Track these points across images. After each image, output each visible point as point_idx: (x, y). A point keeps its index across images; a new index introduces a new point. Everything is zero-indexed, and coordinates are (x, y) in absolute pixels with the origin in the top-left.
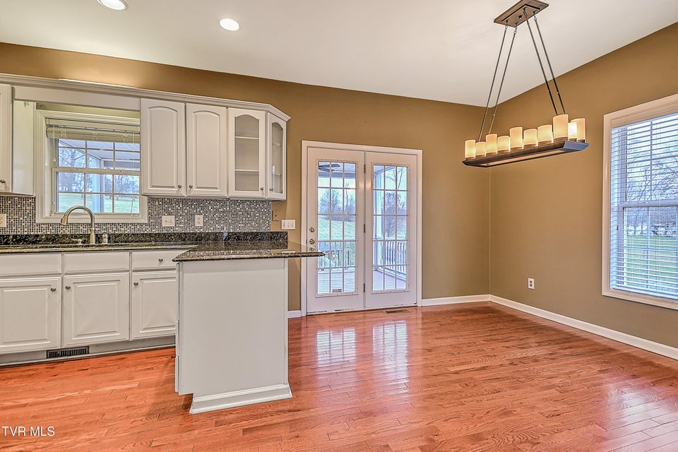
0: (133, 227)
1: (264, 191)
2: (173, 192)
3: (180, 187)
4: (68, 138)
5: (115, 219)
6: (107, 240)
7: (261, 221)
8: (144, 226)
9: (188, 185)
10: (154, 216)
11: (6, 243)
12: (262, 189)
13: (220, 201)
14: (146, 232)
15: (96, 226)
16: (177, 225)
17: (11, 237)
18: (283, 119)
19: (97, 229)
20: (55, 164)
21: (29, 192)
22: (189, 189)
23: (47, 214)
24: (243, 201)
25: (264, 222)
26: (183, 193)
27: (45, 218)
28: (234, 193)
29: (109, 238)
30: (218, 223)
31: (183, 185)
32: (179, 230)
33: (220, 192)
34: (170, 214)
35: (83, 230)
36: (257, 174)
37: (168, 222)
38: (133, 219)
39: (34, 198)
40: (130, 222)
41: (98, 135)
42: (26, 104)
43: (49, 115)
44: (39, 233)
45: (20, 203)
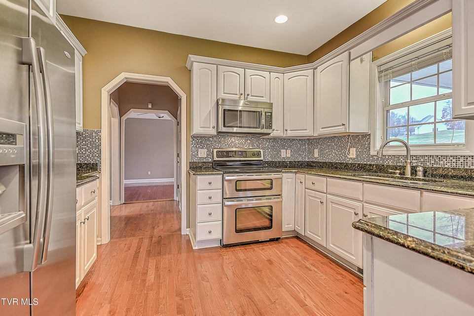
0: (454, 160)
4: (396, 77)
5: (433, 150)
6: (422, 173)
11: (354, 169)
15: (412, 158)
17: (357, 165)
19: (413, 161)
21: (365, 131)
29: (425, 172)
35: (401, 162)
38: (454, 150)
39: (370, 135)
40: (450, 154)
41: (418, 63)
42: (362, 61)
43: (379, 64)
44: (373, 163)
45: (362, 139)
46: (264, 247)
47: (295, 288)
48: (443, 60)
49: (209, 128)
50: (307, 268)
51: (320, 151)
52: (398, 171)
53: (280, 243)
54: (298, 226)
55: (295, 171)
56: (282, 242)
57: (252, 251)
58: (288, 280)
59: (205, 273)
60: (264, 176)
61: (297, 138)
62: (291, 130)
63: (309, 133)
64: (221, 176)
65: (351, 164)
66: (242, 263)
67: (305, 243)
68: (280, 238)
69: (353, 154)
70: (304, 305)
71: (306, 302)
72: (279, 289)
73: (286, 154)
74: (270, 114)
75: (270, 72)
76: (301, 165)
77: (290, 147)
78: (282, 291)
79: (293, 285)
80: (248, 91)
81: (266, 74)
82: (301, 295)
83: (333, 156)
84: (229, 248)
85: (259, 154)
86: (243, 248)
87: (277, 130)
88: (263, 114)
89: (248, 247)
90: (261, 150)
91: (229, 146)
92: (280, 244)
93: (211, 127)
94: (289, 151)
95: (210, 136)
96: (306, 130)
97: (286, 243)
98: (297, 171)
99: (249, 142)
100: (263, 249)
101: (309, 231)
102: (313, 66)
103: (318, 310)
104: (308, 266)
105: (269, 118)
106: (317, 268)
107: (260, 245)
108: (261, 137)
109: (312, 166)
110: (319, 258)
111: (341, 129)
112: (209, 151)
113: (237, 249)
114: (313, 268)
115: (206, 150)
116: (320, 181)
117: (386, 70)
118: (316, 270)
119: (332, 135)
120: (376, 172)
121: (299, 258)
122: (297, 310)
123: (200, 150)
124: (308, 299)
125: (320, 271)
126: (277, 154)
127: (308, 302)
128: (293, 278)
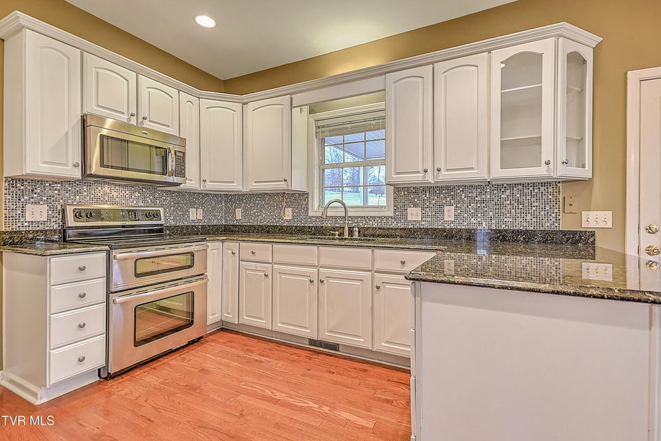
0: (379, 221)
1: (551, 166)
2: (417, 178)
3: (426, 171)
4: (330, 136)
5: (364, 212)
6: (357, 233)
7: (542, 213)
8: (390, 219)
9: (435, 169)
10: (400, 208)
11: (291, 233)
12: (547, 163)
13: (477, 187)
14: (391, 227)
15: (350, 219)
16: (424, 219)
17: (294, 228)
18: (586, 42)
19: (350, 222)
20: (322, 162)
21: (304, 189)
22: (436, 172)
23: (316, 208)
24: (512, 185)
25: (548, 215)
26: (430, 179)
27: (315, 212)
28: (499, 173)
29: (359, 232)
30: (474, 215)
31: (430, 168)
32: (425, 225)
33: (478, 173)
34: (416, 205)
35: (340, 223)
36: (538, 141)
37: (414, 215)
38: (380, 211)
39: (308, 194)
40: (377, 215)
41: (352, 127)
42: (301, 111)
43: (317, 118)
44: (311, 225)
45: (299, 199)
46: (183, 356)
47: (255, 388)
48: (371, 130)
49: (66, 165)
50: (257, 361)
51: (245, 211)
52: (337, 233)
53: (203, 344)
54: (228, 313)
55: (222, 238)
56: (207, 341)
57: (167, 368)
58: (243, 383)
59: (96, 431)
60: (182, 248)
61: (211, 192)
62: (211, 182)
63: (236, 186)
64: (104, 254)
65: (287, 227)
66: (160, 390)
67: (238, 333)
68: (202, 337)
69: (288, 215)
70: (276, 402)
71: (277, 397)
72: (239, 398)
73: (196, 216)
74: (181, 155)
75: (179, 91)
76: (217, 230)
77: (202, 204)
78: (241, 398)
79: (252, 387)
80: (144, 112)
81: (174, 92)
82: (268, 393)
83: (264, 218)
84: (120, 377)
85: (156, 215)
86: (146, 368)
87: (191, 180)
88: (173, 152)
89: (155, 364)
90: (161, 210)
91: (98, 201)
92: (205, 345)
93: (70, 163)
94: (200, 211)
95: (55, 180)
96: (233, 182)
97: (213, 341)
98: (225, 238)
99: (137, 194)
100: (184, 359)
101: (247, 316)
102: (242, 100)
103: (293, 398)
104: (256, 358)
105: (181, 159)
106: (268, 356)
107: (176, 355)
108: (158, 189)
109: (232, 231)
110: (263, 345)
111: (281, 186)
112: (52, 208)
113: (138, 372)
114: (263, 359)
115: (45, 207)
116: (262, 249)
117: (323, 127)
118: (268, 359)
119: (262, 192)
120: (314, 235)
121: (241, 353)
122: (273, 410)
123: (29, 207)
124: (278, 393)
125: (273, 358)
126: (184, 215)
127: (279, 396)
128: (247, 378)
